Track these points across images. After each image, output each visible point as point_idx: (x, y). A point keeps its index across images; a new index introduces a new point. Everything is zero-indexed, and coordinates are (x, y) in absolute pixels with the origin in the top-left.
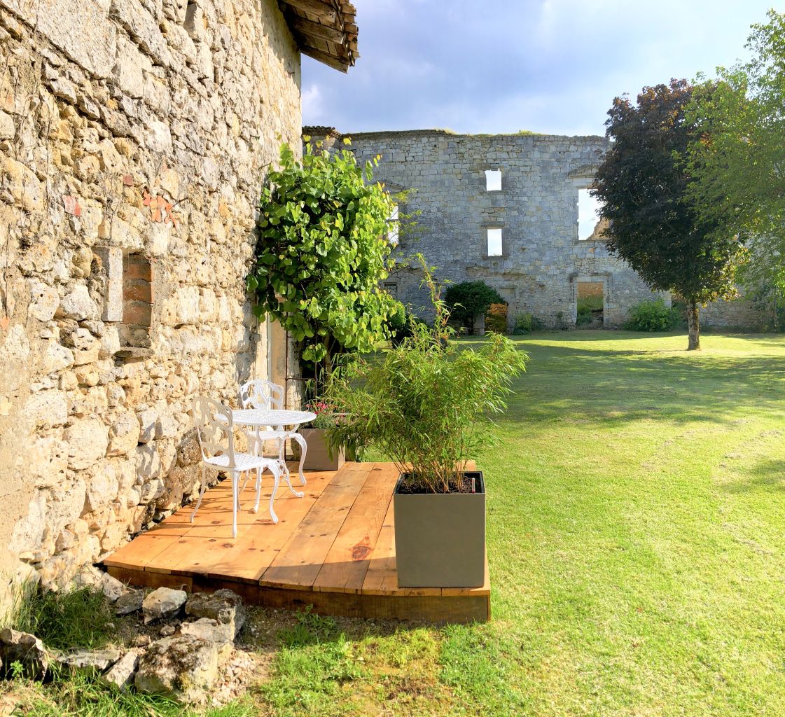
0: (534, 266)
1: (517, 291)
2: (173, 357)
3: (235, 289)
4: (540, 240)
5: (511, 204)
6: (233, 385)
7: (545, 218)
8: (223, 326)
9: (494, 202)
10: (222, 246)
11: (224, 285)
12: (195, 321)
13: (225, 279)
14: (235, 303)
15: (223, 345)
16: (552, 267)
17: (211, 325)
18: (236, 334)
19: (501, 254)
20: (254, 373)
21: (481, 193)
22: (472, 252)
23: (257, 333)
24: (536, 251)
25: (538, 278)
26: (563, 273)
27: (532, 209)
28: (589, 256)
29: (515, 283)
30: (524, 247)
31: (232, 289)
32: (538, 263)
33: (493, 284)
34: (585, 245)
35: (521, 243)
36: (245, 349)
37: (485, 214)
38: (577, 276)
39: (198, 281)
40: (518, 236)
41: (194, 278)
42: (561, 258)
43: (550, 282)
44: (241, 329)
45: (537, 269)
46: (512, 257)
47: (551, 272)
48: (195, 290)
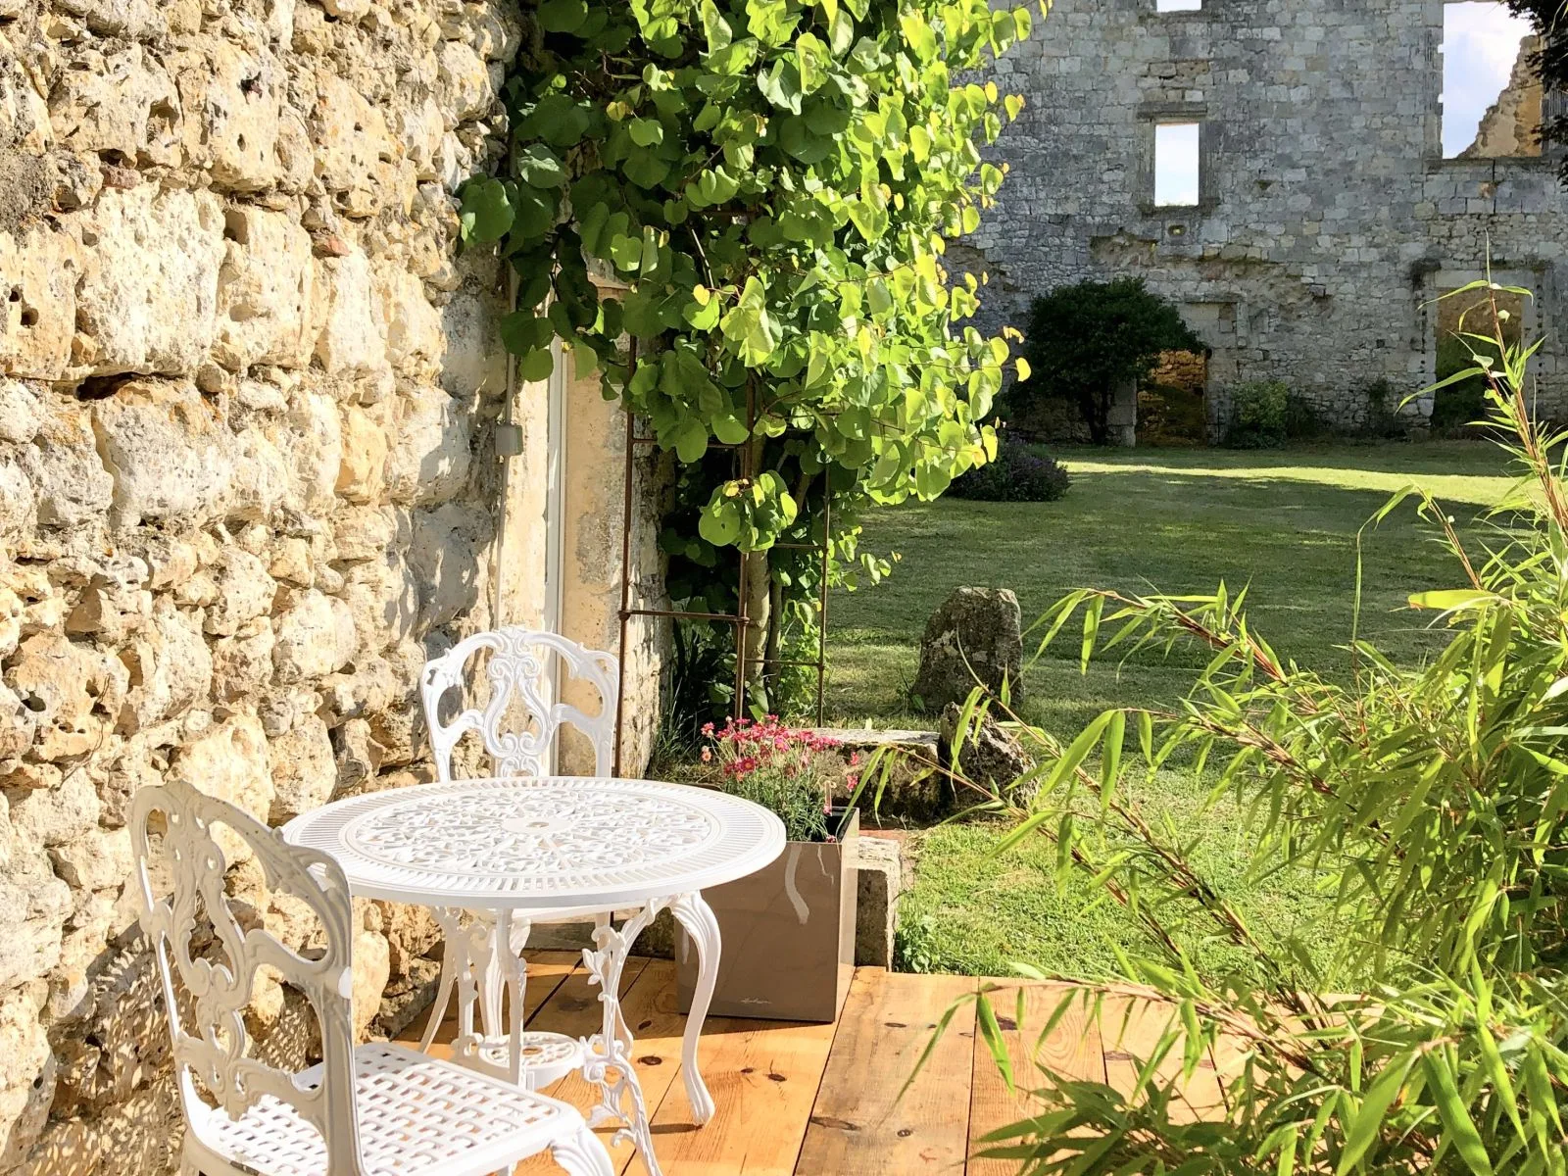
0: (1298, 235)
1: (1242, 314)
2: (52, 546)
3: (411, 228)
4: (1319, 156)
5: (1228, 50)
6: (389, 650)
7: (1336, 91)
8: (348, 389)
9: (1178, 45)
10: (350, 34)
11: (358, 203)
12: (193, 360)
13: (360, 180)
14: (410, 292)
15: (346, 473)
16: (1357, 241)
17: (286, 381)
18: (411, 428)
19: (1195, 202)
20: (493, 585)
21: (1142, 20)
22: (1112, 191)
23: (506, 423)
24: (1304, 190)
25: (1310, 274)
26: (1391, 258)
27: (1294, 64)
28: (1475, 206)
29: (1235, 289)
30: (1265, 177)
31: (394, 228)
32: (1308, 229)
33: (1166, 290)
34: (1465, 173)
35: (1258, 164)
36: (450, 490)
37: (1149, 82)
38: (1439, 267)
39: (219, 167)
40: (1250, 143)
41: (195, 150)
42: (1384, 212)
43: (1349, 288)
44: (433, 402)
45: (1305, 243)
46: (1227, 208)
47: (1351, 256)
48: (204, 213)
